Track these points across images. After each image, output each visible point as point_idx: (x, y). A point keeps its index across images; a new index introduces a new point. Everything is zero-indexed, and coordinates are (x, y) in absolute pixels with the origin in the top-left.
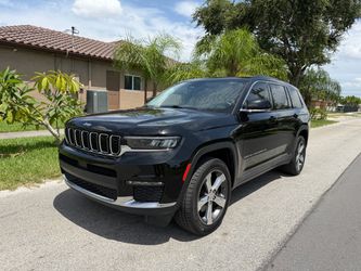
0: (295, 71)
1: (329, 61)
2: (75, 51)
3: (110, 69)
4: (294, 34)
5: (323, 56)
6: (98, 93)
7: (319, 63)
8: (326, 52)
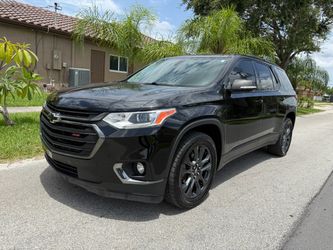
0: (284, 58)
1: (318, 50)
2: (57, 28)
3: (95, 48)
4: (284, 17)
5: (312, 44)
6: (79, 71)
7: (308, 50)
8: (316, 40)
